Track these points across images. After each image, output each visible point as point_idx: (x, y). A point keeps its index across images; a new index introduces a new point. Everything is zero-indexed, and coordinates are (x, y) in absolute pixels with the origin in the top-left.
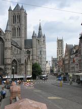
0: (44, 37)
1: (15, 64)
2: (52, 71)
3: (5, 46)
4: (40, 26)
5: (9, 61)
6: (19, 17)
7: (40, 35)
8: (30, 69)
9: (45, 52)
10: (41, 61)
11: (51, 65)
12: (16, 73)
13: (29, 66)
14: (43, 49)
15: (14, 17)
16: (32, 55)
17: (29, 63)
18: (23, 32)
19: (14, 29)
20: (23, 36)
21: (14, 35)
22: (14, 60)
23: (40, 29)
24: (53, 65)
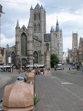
0: (61, 31)
1: (36, 55)
2: (68, 61)
3: (28, 40)
4: (57, 22)
5: (31, 53)
6: (39, 15)
7: (57, 30)
8: (48, 59)
9: (62, 44)
10: (59, 53)
11: (67, 56)
12: (37, 63)
13: (48, 56)
14: (60, 42)
15: (35, 15)
16: (51, 47)
17: (48, 54)
18: (43, 27)
19: (35, 25)
20: (43, 31)
21: (35, 30)
22: (35, 51)
23: (57, 24)
24: (68, 55)
